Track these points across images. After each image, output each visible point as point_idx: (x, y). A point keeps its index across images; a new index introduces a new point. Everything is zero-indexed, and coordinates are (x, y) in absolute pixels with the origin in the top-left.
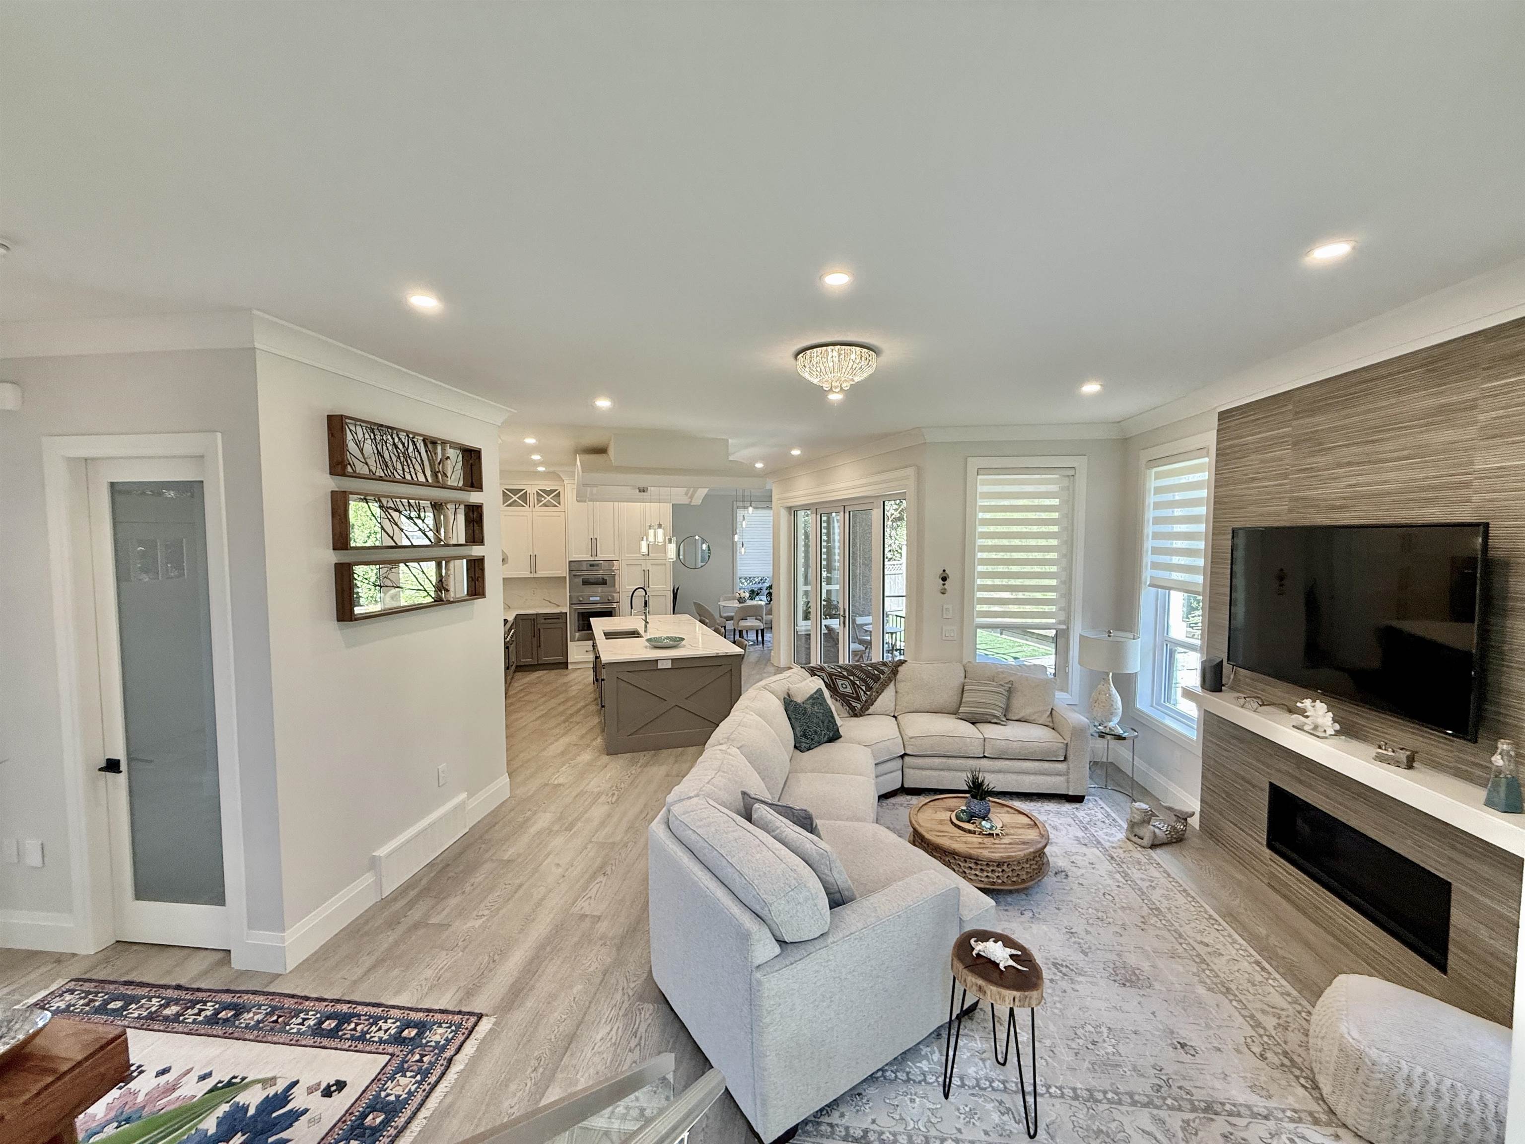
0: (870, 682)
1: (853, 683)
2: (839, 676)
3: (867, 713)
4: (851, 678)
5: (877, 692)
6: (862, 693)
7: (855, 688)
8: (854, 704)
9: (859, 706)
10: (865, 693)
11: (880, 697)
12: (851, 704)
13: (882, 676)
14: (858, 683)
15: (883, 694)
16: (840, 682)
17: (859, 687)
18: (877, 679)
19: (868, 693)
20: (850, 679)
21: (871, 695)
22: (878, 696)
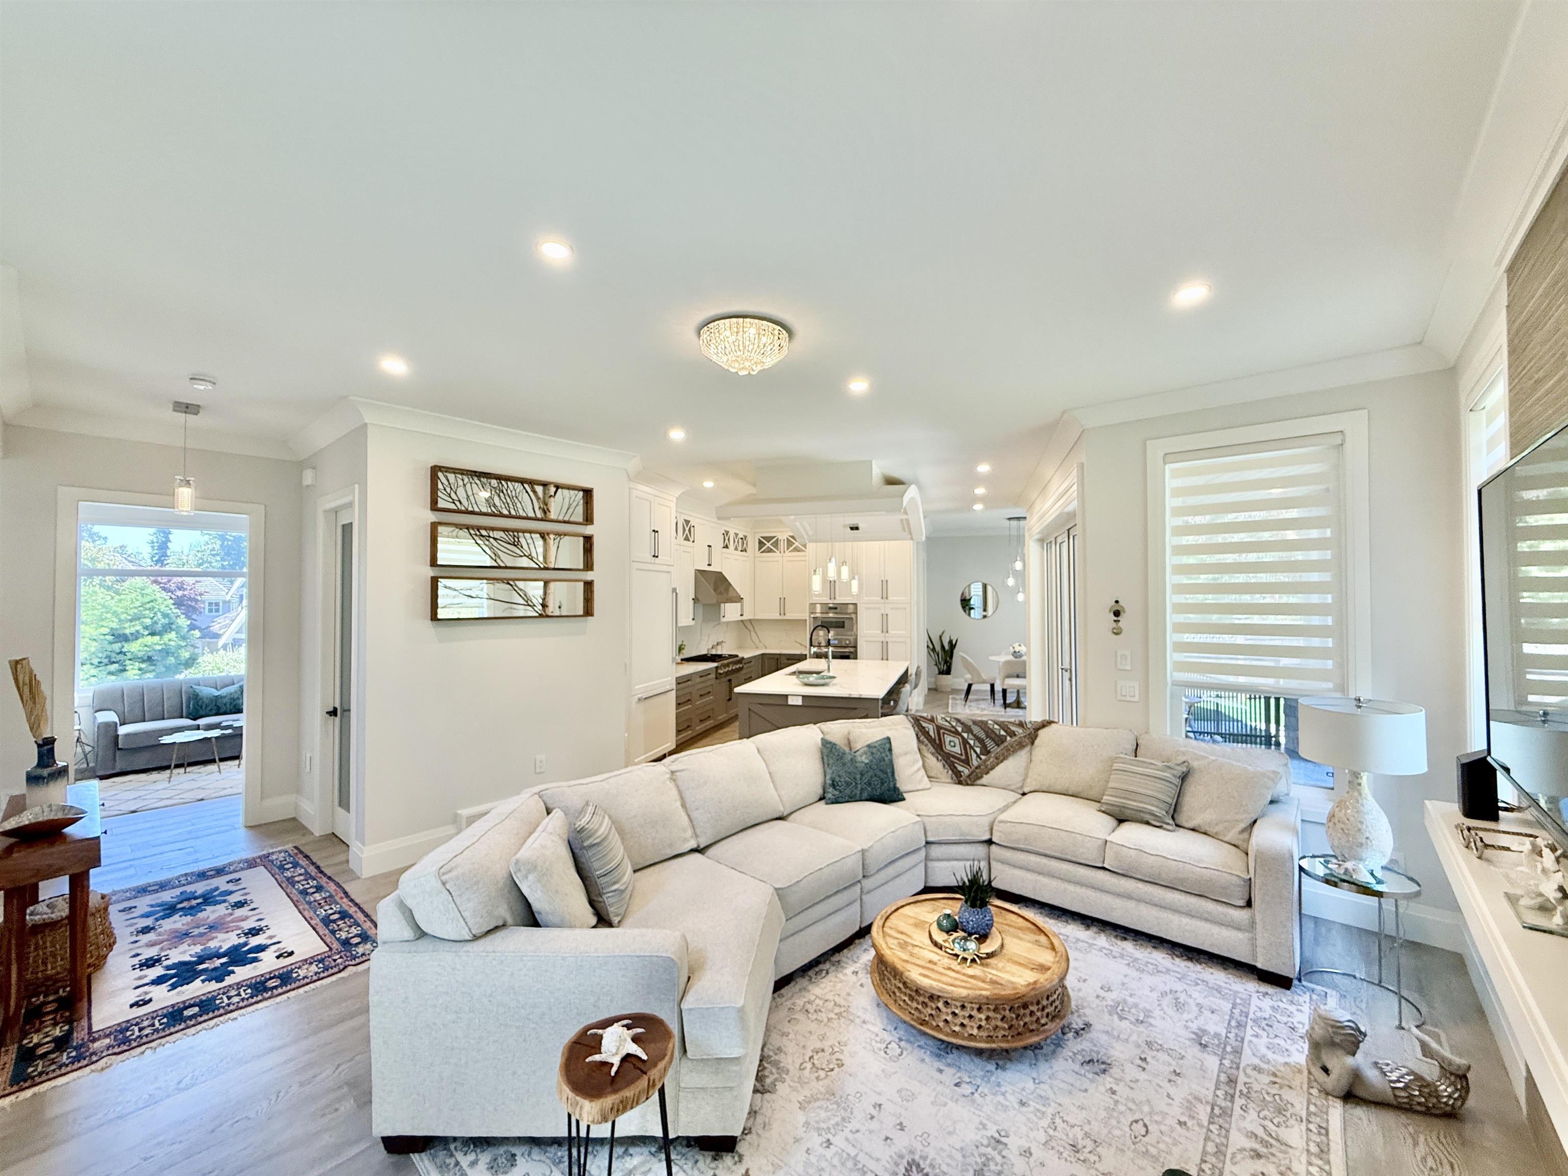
0: (989, 744)
1: (965, 742)
2: (950, 731)
3: (979, 782)
4: (965, 735)
5: (997, 758)
6: (974, 756)
7: (965, 749)
8: (960, 768)
9: (966, 772)
10: (978, 756)
11: (1001, 766)
12: (955, 767)
13: (1008, 738)
14: (972, 742)
15: (1006, 762)
16: (948, 738)
17: (971, 747)
18: (999, 741)
19: (983, 757)
20: (963, 737)
21: (985, 761)
22: (998, 764)
